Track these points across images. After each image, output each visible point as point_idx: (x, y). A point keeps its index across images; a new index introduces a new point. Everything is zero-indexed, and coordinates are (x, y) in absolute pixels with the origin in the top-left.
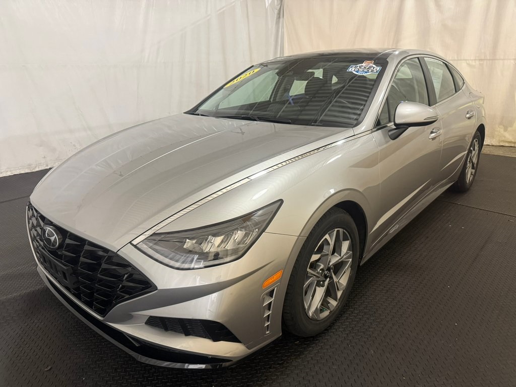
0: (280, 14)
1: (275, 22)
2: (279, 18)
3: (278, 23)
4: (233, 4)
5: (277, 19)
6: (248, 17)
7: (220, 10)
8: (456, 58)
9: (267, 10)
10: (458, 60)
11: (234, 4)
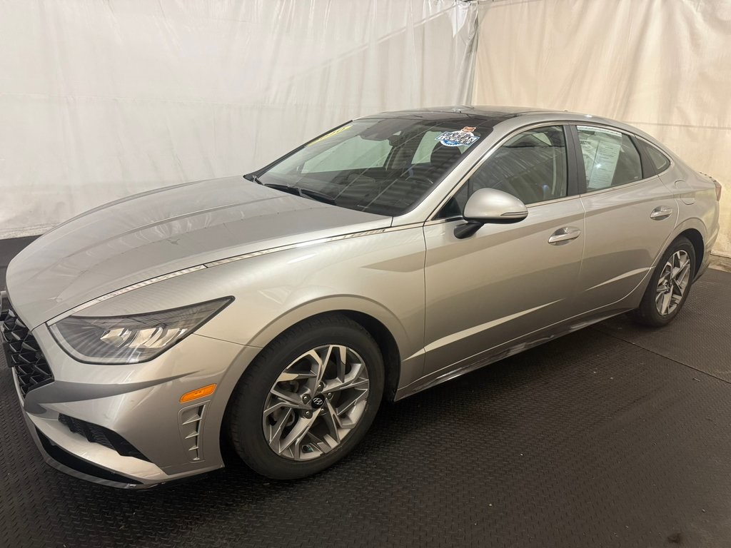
0: (472, 47)
1: (464, 57)
2: (470, 51)
3: (468, 58)
4: (403, 31)
5: (467, 53)
6: (423, 49)
7: (382, 38)
8: (717, 126)
9: (453, 39)
10: (720, 128)
11: (405, 30)
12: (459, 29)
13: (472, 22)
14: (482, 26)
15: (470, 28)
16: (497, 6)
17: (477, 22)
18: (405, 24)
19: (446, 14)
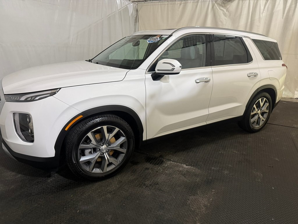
0: (136, 20)
1: (133, 25)
2: (136, 22)
3: (135, 25)
5: (134, 23)
9: (130, 17)
11: (115, 13)
12: (131, 13)
13: (135, 10)
14: (140, 12)
15: (134, 13)
16: (147, 5)
17: (137, 11)
18: (115, 11)
19: (127, 6)
